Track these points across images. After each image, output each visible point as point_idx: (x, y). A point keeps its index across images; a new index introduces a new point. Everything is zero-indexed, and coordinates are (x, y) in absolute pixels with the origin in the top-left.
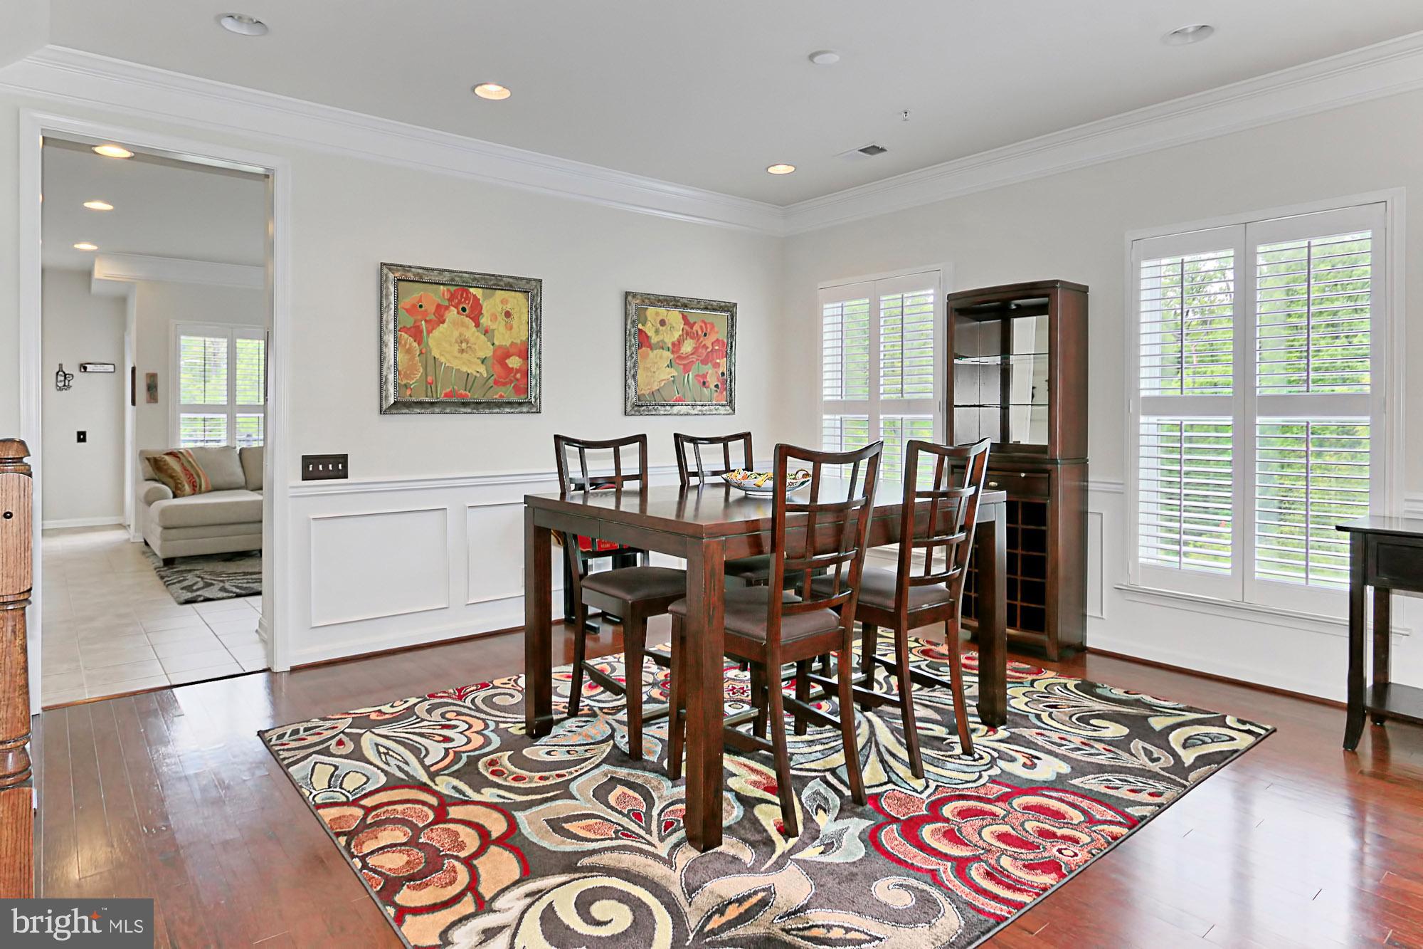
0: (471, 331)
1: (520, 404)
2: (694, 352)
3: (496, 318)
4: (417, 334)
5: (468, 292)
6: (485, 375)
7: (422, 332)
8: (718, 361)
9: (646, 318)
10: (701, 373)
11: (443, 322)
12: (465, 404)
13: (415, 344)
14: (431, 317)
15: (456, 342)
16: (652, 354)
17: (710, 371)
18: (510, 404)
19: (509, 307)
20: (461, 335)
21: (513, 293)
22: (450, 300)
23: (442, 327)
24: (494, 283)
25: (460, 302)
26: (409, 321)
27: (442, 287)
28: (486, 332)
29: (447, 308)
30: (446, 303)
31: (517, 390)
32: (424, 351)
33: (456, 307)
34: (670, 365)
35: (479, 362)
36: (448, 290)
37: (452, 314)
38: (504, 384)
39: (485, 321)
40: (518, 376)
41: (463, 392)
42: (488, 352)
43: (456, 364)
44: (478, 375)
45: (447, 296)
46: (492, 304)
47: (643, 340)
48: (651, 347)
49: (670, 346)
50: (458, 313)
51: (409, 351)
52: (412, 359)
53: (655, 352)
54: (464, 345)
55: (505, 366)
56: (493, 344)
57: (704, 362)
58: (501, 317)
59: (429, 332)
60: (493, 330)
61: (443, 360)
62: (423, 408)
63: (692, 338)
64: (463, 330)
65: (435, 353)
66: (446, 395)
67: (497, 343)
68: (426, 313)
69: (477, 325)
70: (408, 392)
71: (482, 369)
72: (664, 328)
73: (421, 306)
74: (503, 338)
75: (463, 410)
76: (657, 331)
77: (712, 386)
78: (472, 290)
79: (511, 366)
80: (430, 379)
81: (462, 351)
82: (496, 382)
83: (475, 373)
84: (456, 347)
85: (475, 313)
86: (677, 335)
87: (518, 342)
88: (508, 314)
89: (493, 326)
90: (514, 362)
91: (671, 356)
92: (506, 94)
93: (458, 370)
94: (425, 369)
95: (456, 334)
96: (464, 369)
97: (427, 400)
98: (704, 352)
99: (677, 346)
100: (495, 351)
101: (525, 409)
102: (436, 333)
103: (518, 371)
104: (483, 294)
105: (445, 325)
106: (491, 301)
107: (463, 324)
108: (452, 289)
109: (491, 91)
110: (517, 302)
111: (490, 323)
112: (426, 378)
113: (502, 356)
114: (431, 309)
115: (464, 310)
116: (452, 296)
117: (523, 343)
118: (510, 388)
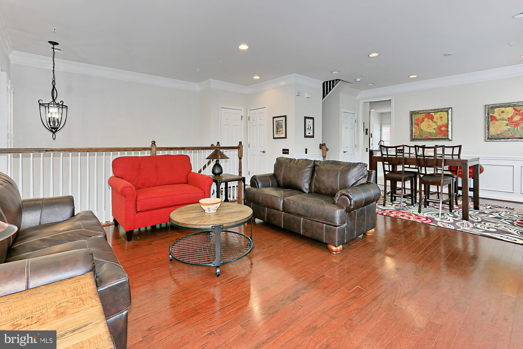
0: (431, 122)
1: (445, 139)
2: (521, 119)
3: (438, 119)
4: (418, 125)
5: (430, 114)
6: (435, 132)
7: (419, 124)
9: (494, 112)
11: (424, 121)
12: (430, 139)
13: (417, 127)
14: (421, 121)
15: (427, 125)
16: (497, 122)
18: (442, 139)
19: (441, 116)
20: (428, 124)
21: (443, 112)
22: (425, 116)
23: (424, 123)
24: (437, 111)
25: (428, 116)
26: (416, 122)
27: (423, 114)
28: (435, 122)
29: (425, 118)
30: (424, 117)
31: (444, 135)
32: (419, 128)
33: (427, 118)
34: (507, 125)
35: (433, 129)
37: (426, 119)
38: (440, 134)
39: (435, 120)
41: (429, 136)
42: (436, 127)
43: (427, 130)
44: (433, 132)
45: (425, 115)
46: (436, 116)
47: (494, 118)
48: (497, 120)
49: (507, 119)
50: (428, 119)
51: (416, 128)
52: (417, 130)
53: (499, 122)
54: (429, 126)
55: (440, 129)
58: (439, 119)
59: (420, 124)
60: (437, 122)
61: (424, 129)
62: (419, 140)
63: (519, 115)
65: (422, 128)
66: (425, 137)
67: (438, 124)
69: (433, 121)
70: (416, 137)
72: (503, 114)
73: (419, 119)
74: (440, 123)
75: (429, 140)
76: (500, 115)
78: (431, 113)
79: (442, 130)
80: (421, 134)
81: (429, 127)
82: (438, 134)
83: (432, 132)
85: (432, 118)
86: (510, 115)
87: (444, 124)
89: (437, 121)
90: (443, 129)
91: (508, 122)
93: (428, 132)
94: (420, 132)
95: (427, 124)
96: (429, 131)
97: (420, 138)
99: (510, 119)
100: (438, 127)
101: (447, 140)
102: (422, 124)
103: (444, 131)
104: (434, 114)
105: (424, 122)
106: (437, 115)
107: (429, 121)
108: (426, 114)
110: (444, 114)
112: (420, 133)
113: (440, 128)
114: (421, 119)
115: (429, 118)
116: (426, 116)
117: (446, 124)
118: (442, 135)
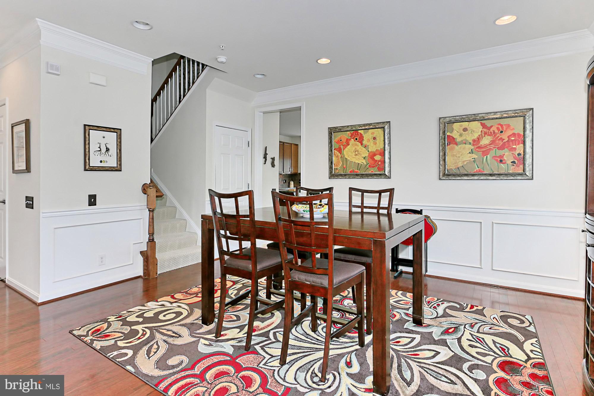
0: (359, 147)
1: (381, 175)
2: (493, 142)
3: (369, 140)
4: (340, 150)
6: (365, 164)
7: (341, 149)
8: (514, 147)
9: (453, 129)
10: (498, 155)
11: (349, 145)
12: (357, 175)
13: (339, 154)
14: (345, 144)
15: (354, 152)
16: (457, 148)
17: (506, 154)
18: (376, 175)
19: (374, 135)
20: (355, 149)
21: (376, 130)
23: (349, 147)
24: (368, 127)
25: (355, 136)
26: (337, 146)
27: (348, 132)
28: (365, 147)
29: (350, 139)
30: (350, 138)
31: (379, 169)
32: (342, 156)
33: (354, 139)
34: (472, 152)
35: (363, 158)
36: (351, 133)
37: (352, 141)
38: (373, 167)
39: (364, 142)
40: (380, 163)
41: (356, 170)
42: (366, 154)
43: (354, 160)
44: (362, 164)
45: (350, 135)
46: (367, 136)
47: (452, 140)
48: (456, 144)
49: (471, 142)
50: (354, 141)
51: (337, 157)
52: (338, 159)
53: (459, 146)
54: (357, 153)
55: (374, 159)
56: (368, 151)
57: (501, 148)
58: (372, 141)
59: (344, 150)
60: (368, 146)
61: (349, 159)
62: (342, 177)
63: (489, 135)
64: (356, 147)
65: (346, 157)
66: (350, 172)
67: (370, 150)
68: (343, 142)
69: (362, 144)
70: (337, 171)
71: (364, 161)
72: (466, 133)
73: (341, 140)
74: (372, 148)
75: (357, 177)
76: (461, 135)
77: (509, 162)
78: (359, 131)
79: (376, 159)
80: (344, 166)
81: (356, 155)
82: (370, 166)
83: (361, 163)
84: (354, 153)
85: (360, 140)
86: (476, 136)
87: (379, 149)
88: (374, 138)
89: (368, 144)
91: (473, 147)
92: (329, 61)
93: (354, 163)
94: (343, 162)
95: (354, 149)
96: (357, 162)
97: (344, 174)
98: (501, 143)
99: (476, 142)
100: (369, 154)
101: (384, 177)
102: (346, 149)
103: (379, 161)
104: (364, 132)
105: (350, 146)
106: (367, 134)
107: (356, 145)
108: (352, 132)
109: (324, 61)
110: (378, 132)
111: (367, 143)
112: (343, 166)
113: (372, 156)
114: (344, 140)
115: (356, 139)
116: (352, 135)
117: (381, 149)
118: (376, 168)
